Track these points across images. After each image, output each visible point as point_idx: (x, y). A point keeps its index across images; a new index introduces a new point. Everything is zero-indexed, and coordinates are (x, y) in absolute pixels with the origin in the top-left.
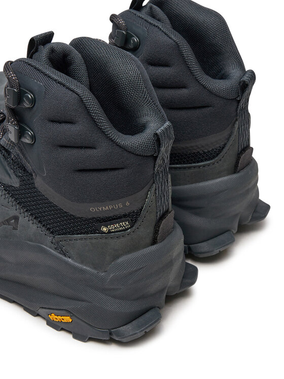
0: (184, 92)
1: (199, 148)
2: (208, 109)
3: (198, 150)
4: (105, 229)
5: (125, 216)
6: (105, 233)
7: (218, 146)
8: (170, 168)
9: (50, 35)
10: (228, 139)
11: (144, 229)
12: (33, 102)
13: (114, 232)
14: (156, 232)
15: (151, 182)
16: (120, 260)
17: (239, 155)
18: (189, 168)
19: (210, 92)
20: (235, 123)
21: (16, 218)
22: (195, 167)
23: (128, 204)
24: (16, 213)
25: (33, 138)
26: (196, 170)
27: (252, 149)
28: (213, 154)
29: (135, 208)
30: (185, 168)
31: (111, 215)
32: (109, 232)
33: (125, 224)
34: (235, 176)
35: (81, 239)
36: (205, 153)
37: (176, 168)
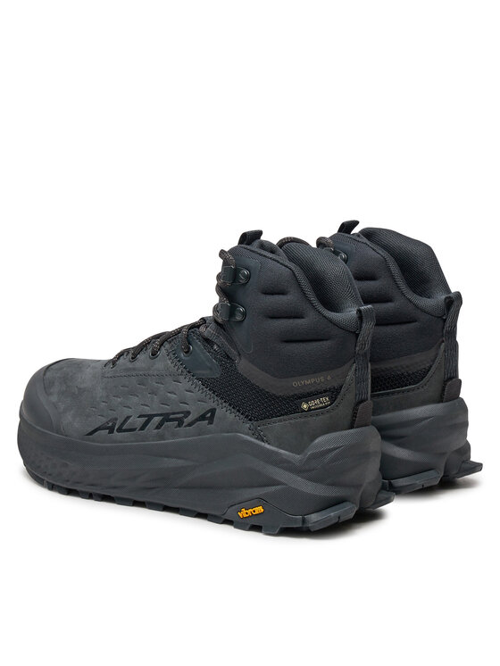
0: (389, 305)
1: (403, 368)
2: (414, 324)
3: (403, 371)
4: (305, 406)
5: (325, 391)
6: (305, 411)
7: (423, 367)
8: (372, 396)
9: (259, 233)
10: (433, 361)
11: (344, 408)
12: (248, 278)
13: (315, 409)
14: (354, 415)
15: (352, 360)
16: (317, 441)
17: (445, 382)
18: (393, 393)
19: (416, 307)
20: (441, 344)
21: (213, 411)
22: (399, 392)
23: (329, 378)
24: (214, 405)
25: (244, 314)
26: (400, 395)
27: (460, 381)
28: (417, 377)
29: (336, 385)
30: (388, 394)
31: (313, 389)
32: (310, 410)
33: (325, 400)
34: (440, 405)
35: (280, 421)
36: (409, 375)
37: (378, 395)
